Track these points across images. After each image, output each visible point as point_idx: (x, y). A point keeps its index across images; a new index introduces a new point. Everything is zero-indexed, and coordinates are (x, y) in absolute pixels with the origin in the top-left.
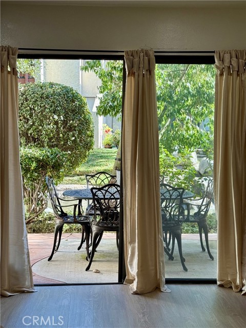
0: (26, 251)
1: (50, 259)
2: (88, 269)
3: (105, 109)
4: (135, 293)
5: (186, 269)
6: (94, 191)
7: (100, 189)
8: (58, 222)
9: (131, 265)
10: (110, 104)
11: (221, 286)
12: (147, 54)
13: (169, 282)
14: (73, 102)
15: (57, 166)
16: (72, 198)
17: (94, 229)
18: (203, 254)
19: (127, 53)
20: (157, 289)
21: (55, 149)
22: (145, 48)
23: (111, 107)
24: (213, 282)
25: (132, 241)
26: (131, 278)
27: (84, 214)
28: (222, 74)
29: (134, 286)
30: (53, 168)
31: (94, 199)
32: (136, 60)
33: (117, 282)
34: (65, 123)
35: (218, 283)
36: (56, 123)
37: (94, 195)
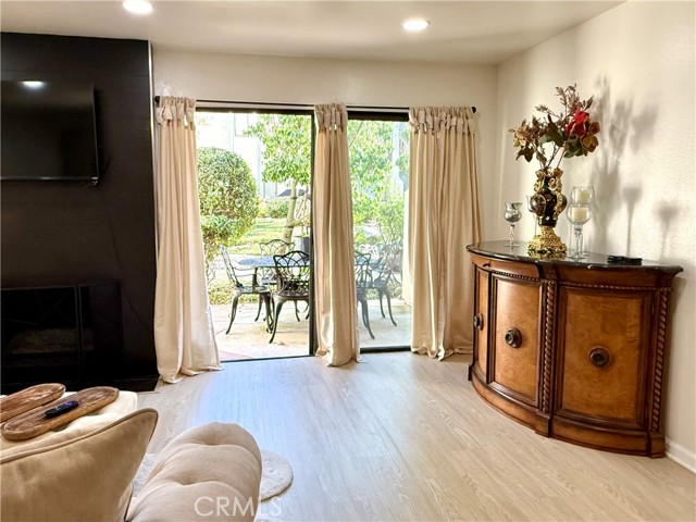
0: (210, 326)
1: (228, 332)
2: (271, 341)
3: (275, 174)
4: (331, 366)
5: (373, 337)
6: (277, 258)
7: (283, 257)
8: (235, 292)
9: (325, 336)
10: (280, 168)
11: (416, 353)
12: (339, 108)
13: (364, 351)
14: (237, 167)
15: (224, 235)
16: (249, 267)
17: (277, 299)
18: (384, 320)
19: (317, 107)
20: (353, 359)
21: (222, 217)
22: (336, 103)
23: (280, 172)
24: (407, 349)
25: (326, 311)
26: (324, 350)
27: (261, 284)
28: (416, 132)
29: (329, 358)
30: (221, 235)
31: (276, 268)
32: (328, 114)
33: (308, 354)
34: (230, 189)
35: (413, 350)
36: (222, 190)
37: (277, 263)
